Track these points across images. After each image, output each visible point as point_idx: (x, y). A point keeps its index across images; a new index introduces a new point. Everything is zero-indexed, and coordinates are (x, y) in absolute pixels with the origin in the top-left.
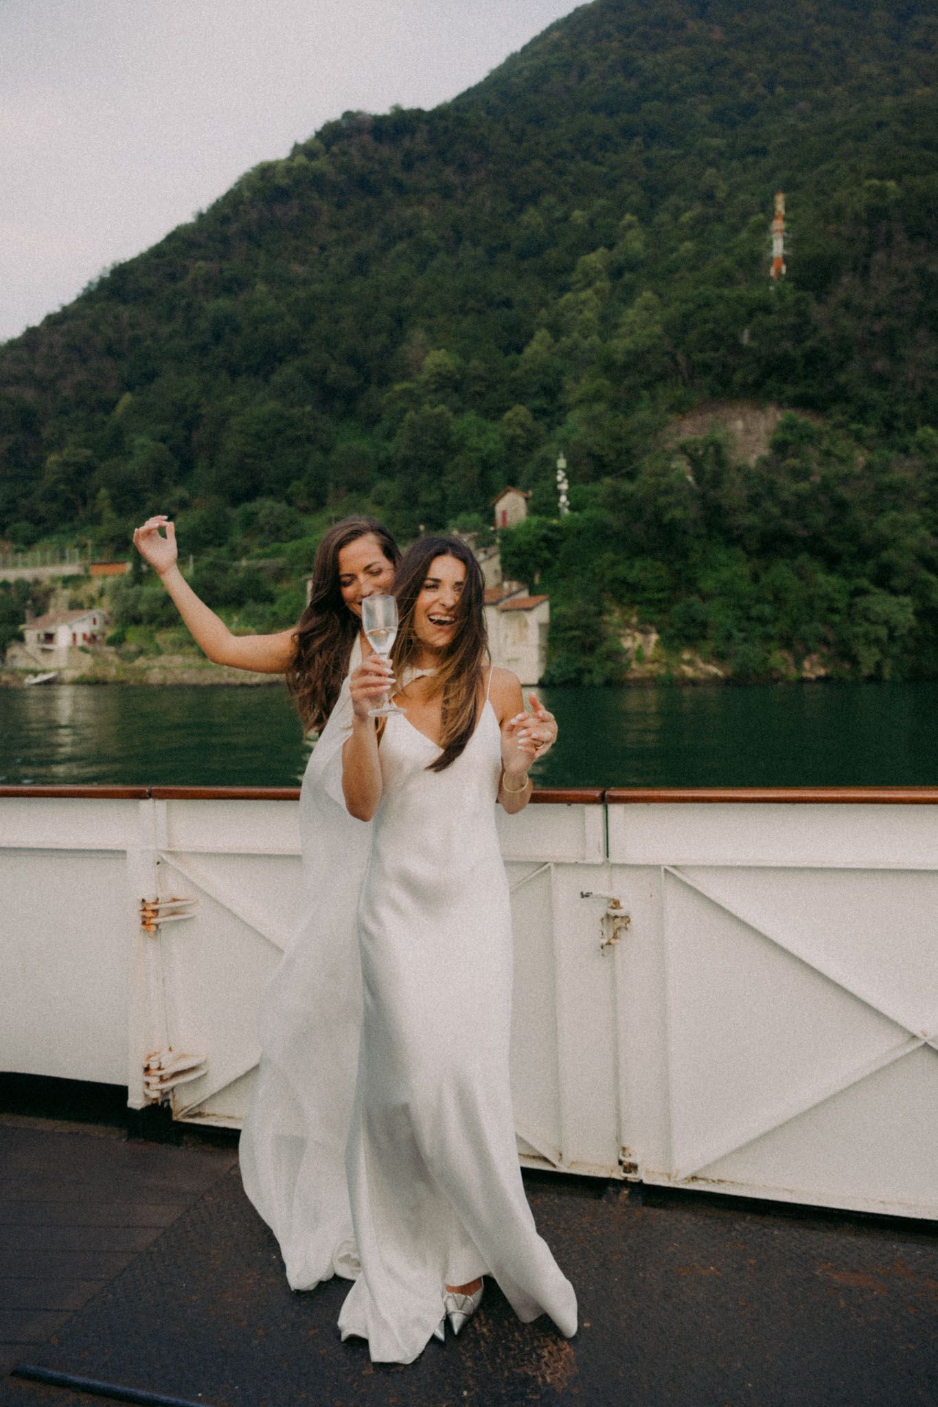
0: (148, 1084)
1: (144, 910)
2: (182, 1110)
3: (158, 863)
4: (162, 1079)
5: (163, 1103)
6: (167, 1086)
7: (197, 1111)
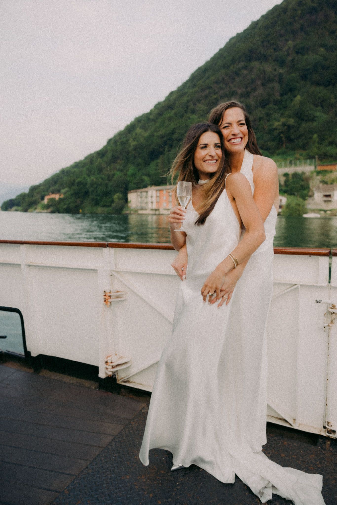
0: (107, 368)
1: (105, 295)
2: (121, 379)
3: (111, 276)
4: (113, 367)
5: (113, 376)
6: (114, 370)
7: (127, 380)
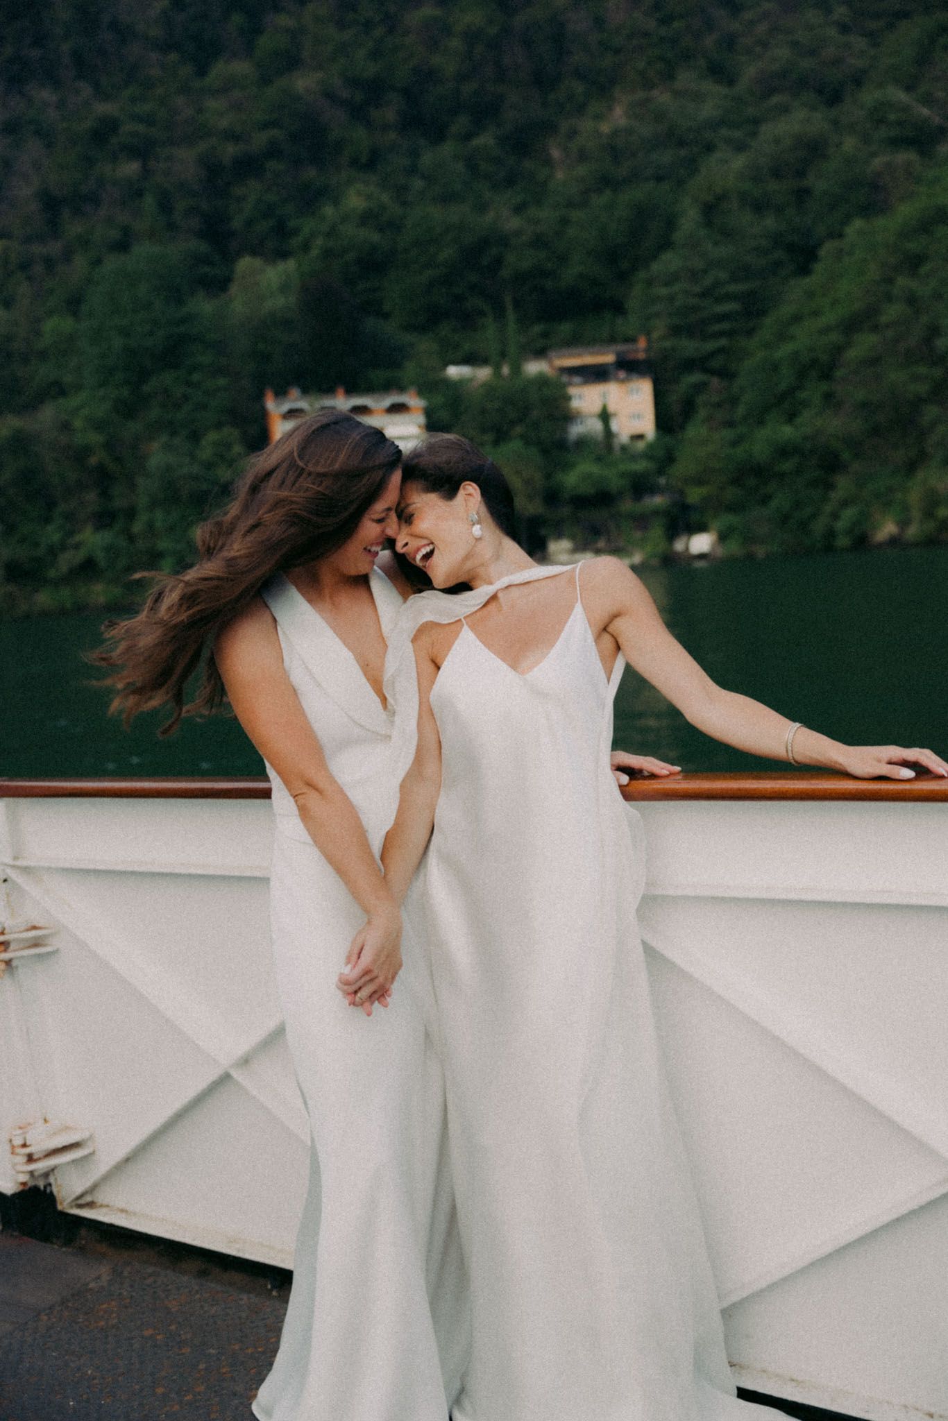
0: (14, 1164)
2: (68, 1197)
3: (5, 881)
4: (33, 1159)
5: (45, 1187)
6: (40, 1166)
7: (88, 1199)
